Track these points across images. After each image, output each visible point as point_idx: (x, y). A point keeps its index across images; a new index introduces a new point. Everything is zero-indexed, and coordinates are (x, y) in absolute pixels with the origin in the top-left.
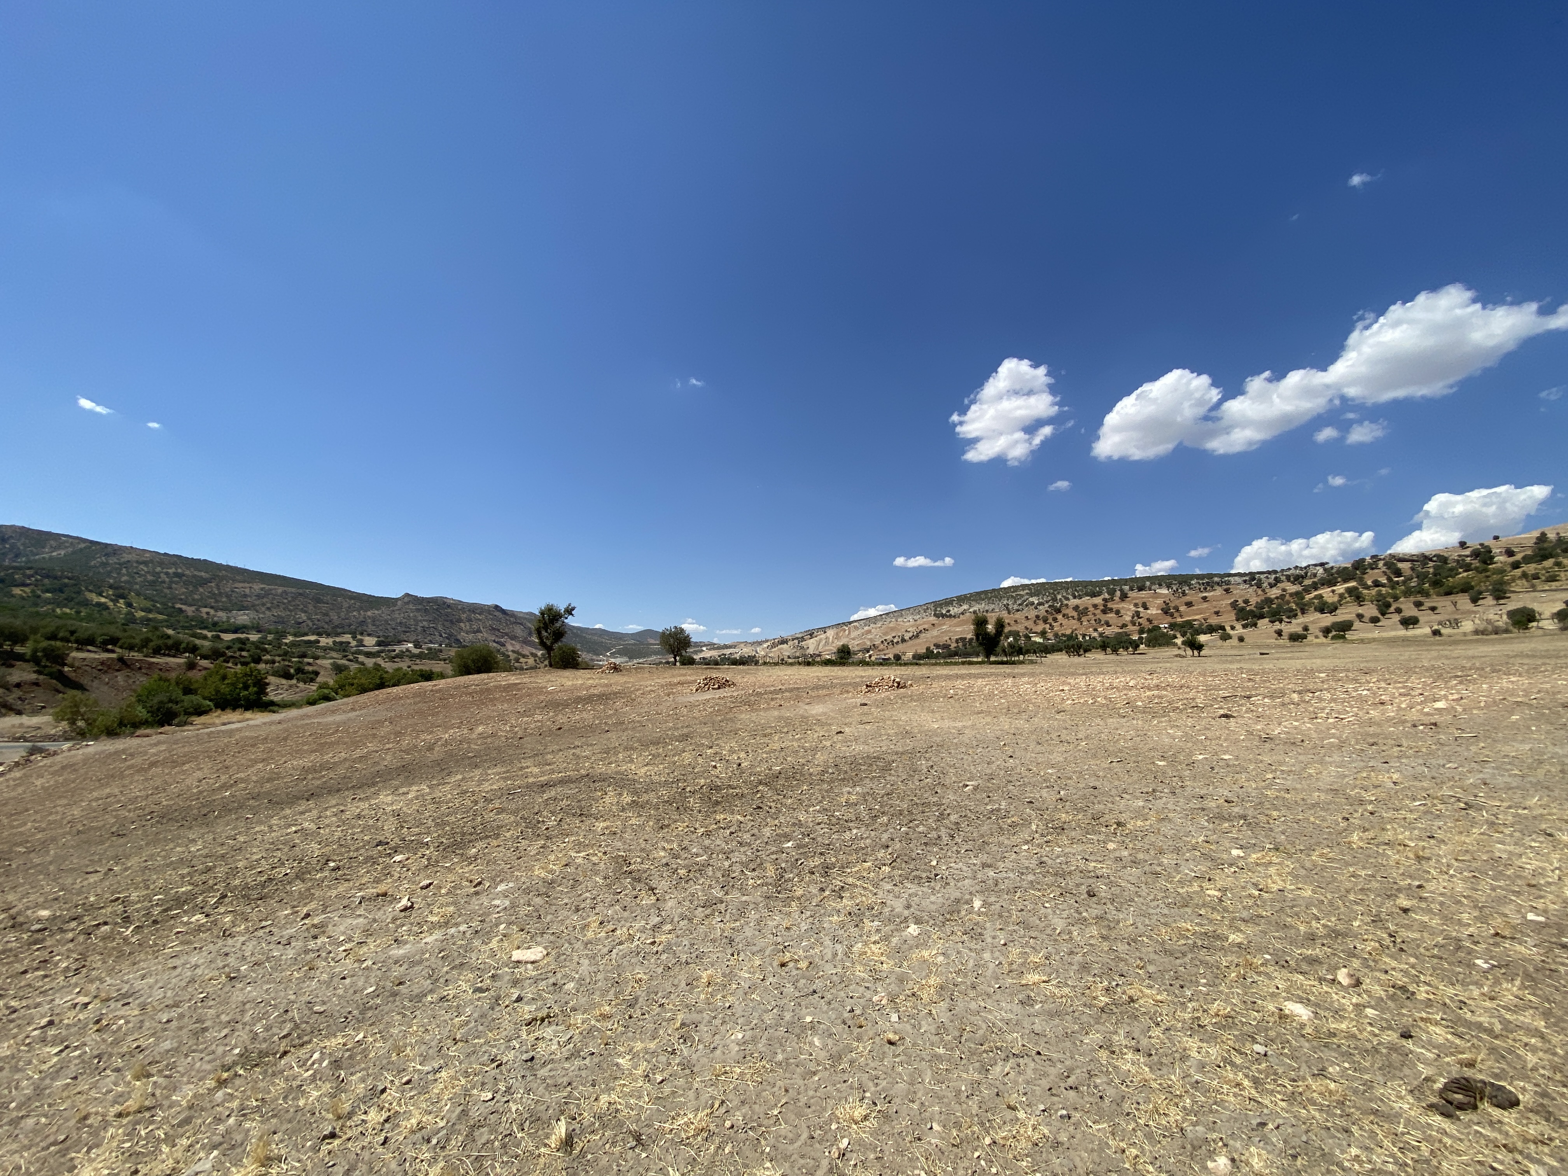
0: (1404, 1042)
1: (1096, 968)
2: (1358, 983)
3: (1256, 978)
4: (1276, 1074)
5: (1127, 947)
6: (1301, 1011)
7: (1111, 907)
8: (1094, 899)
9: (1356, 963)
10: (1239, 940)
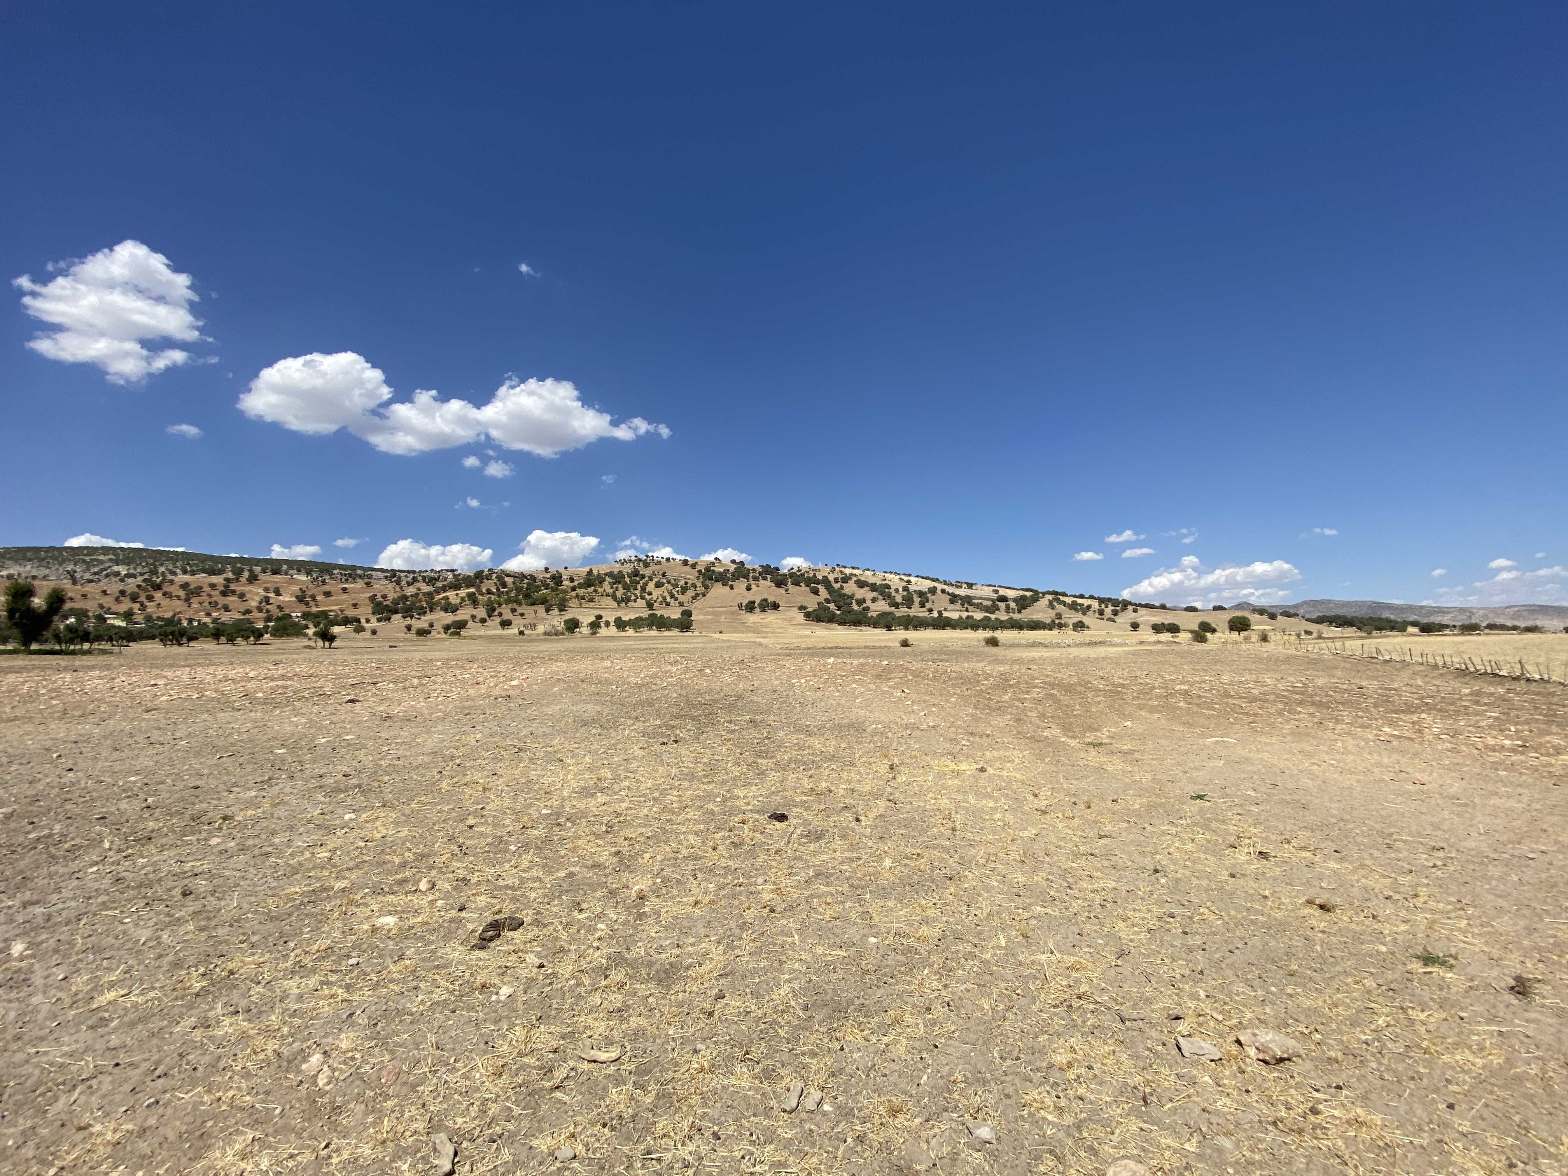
0: (460, 914)
1: (191, 960)
2: (433, 886)
3: (355, 910)
4: (365, 974)
5: (229, 929)
6: (390, 921)
7: (212, 899)
8: (190, 897)
9: (434, 873)
10: (343, 885)
